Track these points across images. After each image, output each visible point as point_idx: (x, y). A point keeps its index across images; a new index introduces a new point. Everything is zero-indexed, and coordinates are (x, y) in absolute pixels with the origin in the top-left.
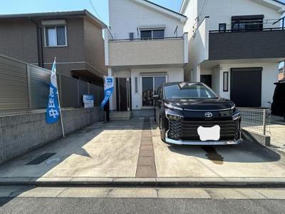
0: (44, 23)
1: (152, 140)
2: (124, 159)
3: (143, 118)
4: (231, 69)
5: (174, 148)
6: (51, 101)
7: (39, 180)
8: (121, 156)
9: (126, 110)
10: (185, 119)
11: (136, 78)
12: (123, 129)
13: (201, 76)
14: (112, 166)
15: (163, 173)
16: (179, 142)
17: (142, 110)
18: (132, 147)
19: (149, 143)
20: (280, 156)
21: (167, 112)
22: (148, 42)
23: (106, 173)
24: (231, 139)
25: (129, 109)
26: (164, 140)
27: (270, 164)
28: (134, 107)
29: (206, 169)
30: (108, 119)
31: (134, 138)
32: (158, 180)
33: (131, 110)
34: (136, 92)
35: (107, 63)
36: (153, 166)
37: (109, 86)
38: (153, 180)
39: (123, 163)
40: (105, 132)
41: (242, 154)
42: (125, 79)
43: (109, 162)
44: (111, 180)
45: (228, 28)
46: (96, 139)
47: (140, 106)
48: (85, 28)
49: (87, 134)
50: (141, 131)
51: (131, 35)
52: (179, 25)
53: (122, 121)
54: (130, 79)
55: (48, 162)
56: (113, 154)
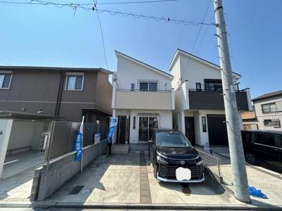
0: (67, 74)
1: (147, 177)
2: (131, 191)
3: (139, 152)
4: (207, 115)
5: (162, 183)
6: (78, 145)
7: (85, 204)
8: (129, 189)
9: (124, 143)
10: (169, 165)
11: (135, 117)
12: (124, 164)
13: (185, 117)
14: (124, 196)
15: (155, 201)
16: (165, 180)
17: (138, 144)
18: (135, 182)
19: (145, 179)
20: (224, 191)
21: (158, 158)
22: (145, 93)
23: (122, 200)
24: (197, 179)
25: (126, 142)
26: (156, 178)
27: (216, 197)
28: (131, 142)
29: (179, 198)
30: (110, 153)
31: (134, 174)
32: (153, 205)
33: (128, 143)
34: (134, 128)
35: (113, 107)
36: (149, 196)
37: (113, 124)
38: (149, 205)
39: (131, 194)
40: (111, 167)
41: (203, 189)
42: (126, 117)
43: (122, 193)
44: (126, 205)
45: (203, 88)
46: (106, 173)
47: (137, 141)
48: (98, 78)
49: (98, 169)
50: (139, 167)
51: (133, 86)
52: (168, 81)
53: (122, 154)
54: (130, 117)
55: (83, 192)
56: (123, 188)
